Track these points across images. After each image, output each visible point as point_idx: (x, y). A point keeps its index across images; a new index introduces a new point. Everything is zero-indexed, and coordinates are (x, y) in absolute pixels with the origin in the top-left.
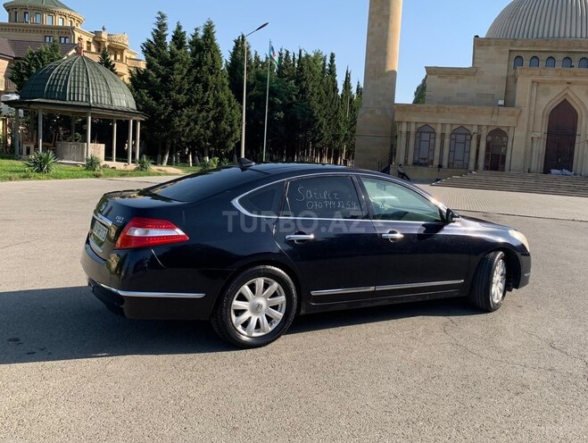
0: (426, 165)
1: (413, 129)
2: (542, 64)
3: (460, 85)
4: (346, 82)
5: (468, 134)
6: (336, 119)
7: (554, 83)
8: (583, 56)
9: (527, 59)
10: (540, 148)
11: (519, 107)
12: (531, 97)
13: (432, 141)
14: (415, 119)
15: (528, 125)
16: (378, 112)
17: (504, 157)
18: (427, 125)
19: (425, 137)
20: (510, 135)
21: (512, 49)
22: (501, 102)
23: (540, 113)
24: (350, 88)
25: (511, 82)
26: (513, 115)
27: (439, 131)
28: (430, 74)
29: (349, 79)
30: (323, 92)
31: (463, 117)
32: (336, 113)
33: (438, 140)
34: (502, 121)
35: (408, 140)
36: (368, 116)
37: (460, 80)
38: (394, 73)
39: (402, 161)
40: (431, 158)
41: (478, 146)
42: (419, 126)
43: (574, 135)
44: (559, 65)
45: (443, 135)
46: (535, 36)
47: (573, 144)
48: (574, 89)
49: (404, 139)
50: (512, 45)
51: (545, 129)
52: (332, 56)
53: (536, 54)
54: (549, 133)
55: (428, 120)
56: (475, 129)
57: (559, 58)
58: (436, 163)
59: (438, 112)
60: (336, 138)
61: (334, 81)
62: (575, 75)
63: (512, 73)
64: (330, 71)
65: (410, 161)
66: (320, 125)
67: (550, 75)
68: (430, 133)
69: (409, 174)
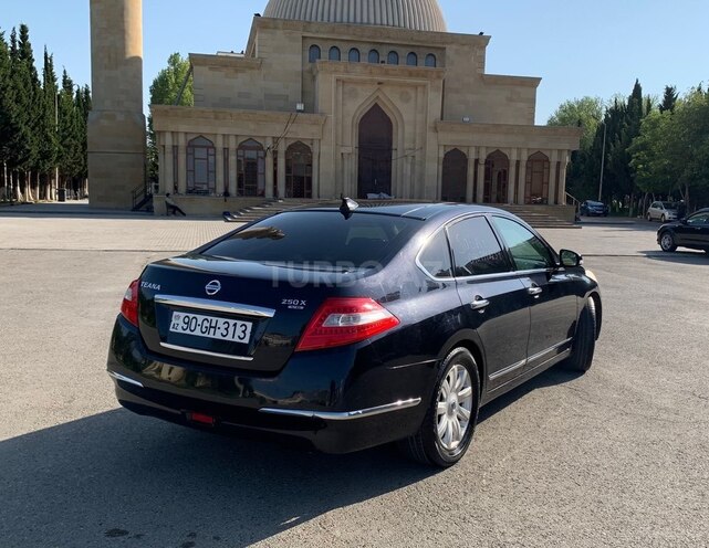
0: (206, 193)
1: (182, 141)
2: (344, 57)
3: (240, 82)
4: (46, 68)
5: (260, 148)
6: (44, 127)
7: (363, 83)
8: (392, 48)
9: (325, 48)
10: (352, 166)
11: (322, 114)
12: (337, 101)
13: (211, 159)
14: (183, 128)
15: (336, 137)
16: (120, 117)
17: (310, 180)
18: (201, 136)
19: (200, 153)
20: (315, 150)
21: (306, 34)
22: (300, 107)
23: (349, 121)
24: (54, 80)
25: (308, 79)
26: (315, 123)
27: (219, 144)
28: (196, 64)
29: (51, 65)
30: (21, 86)
31: (252, 126)
32: (42, 118)
33: (220, 158)
34: (303, 131)
35: (175, 158)
36: (105, 122)
37: (240, 75)
38: (138, 61)
39: (170, 189)
40: (212, 184)
41: (275, 165)
42: (190, 137)
43: (390, 150)
44: (364, 59)
45: (226, 150)
46: (332, 19)
47: (389, 160)
48: (387, 90)
49: (169, 157)
50: (305, 30)
51: (355, 143)
52: (24, 30)
53: (337, 44)
54: (361, 147)
55: (204, 130)
56: (269, 143)
57: (364, 49)
58: (220, 189)
59: (216, 118)
60: (45, 156)
61: (32, 69)
62: (387, 73)
63: (308, 66)
64: (23, 52)
65: (182, 188)
66: (23, 137)
67: (358, 72)
68: (208, 147)
69: (182, 206)
